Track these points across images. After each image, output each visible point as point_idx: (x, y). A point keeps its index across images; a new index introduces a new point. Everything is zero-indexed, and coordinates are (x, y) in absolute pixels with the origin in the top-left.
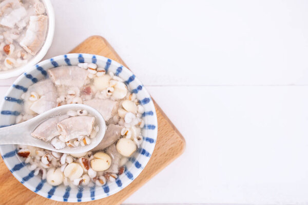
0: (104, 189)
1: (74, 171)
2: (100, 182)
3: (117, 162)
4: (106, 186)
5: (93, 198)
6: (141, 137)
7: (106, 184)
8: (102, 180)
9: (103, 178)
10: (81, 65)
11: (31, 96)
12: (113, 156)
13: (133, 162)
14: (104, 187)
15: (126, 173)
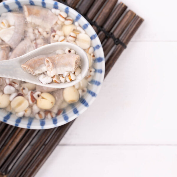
0: (41, 122)
1: (20, 104)
2: (39, 116)
3: (59, 103)
4: (43, 121)
5: (29, 126)
6: (86, 89)
7: (44, 119)
8: (41, 115)
9: (43, 114)
10: (54, 10)
11: (2, 23)
12: (57, 98)
13: (72, 108)
14: (42, 121)
15: (64, 114)
